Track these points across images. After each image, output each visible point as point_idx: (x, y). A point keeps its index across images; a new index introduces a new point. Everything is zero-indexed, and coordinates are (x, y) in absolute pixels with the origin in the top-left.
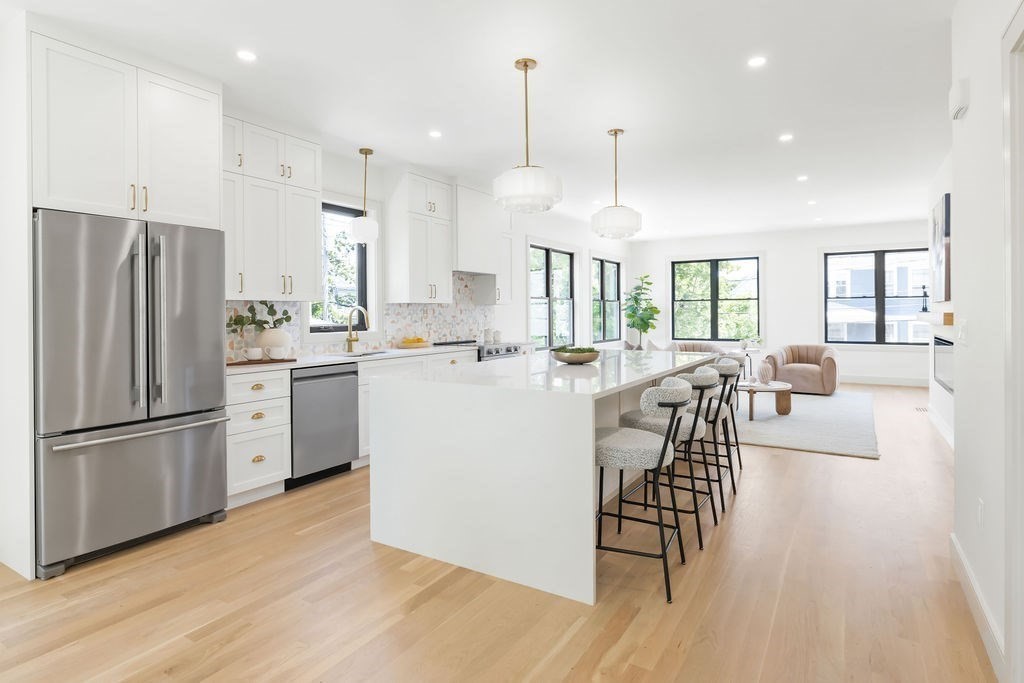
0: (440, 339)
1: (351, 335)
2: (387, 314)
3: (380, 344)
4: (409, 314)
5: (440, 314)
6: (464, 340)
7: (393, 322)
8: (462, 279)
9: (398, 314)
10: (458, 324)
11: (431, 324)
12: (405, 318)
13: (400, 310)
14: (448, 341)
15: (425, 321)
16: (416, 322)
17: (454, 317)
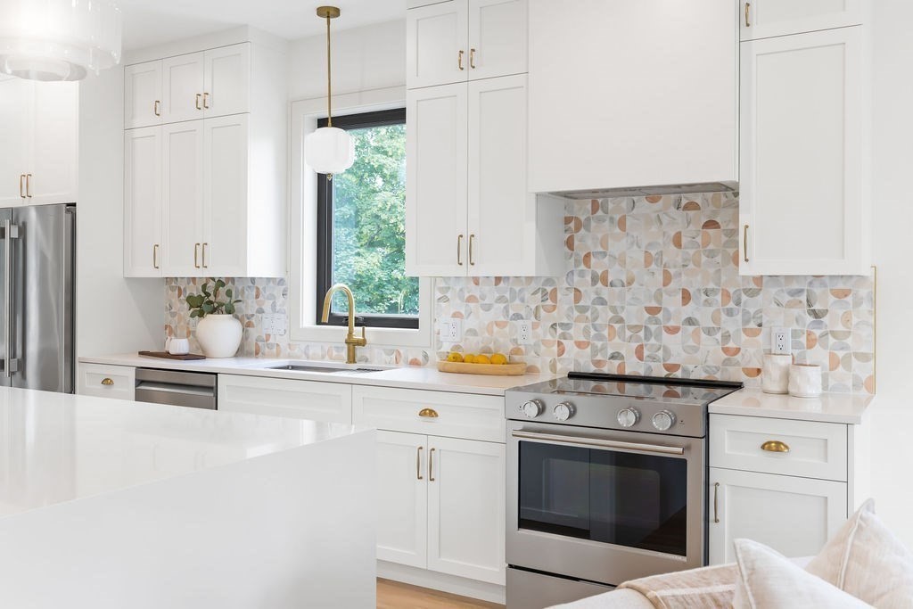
0: (597, 363)
1: (350, 333)
2: (445, 299)
3: (426, 357)
4: (500, 299)
5: (602, 302)
6: (702, 376)
7: (456, 315)
8: (692, 206)
9: (471, 299)
10: (673, 331)
11: (566, 326)
12: (487, 308)
13: (476, 292)
14: (628, 372)
15: (547, 319)
16: (518, 317)
17: (652, 311)
